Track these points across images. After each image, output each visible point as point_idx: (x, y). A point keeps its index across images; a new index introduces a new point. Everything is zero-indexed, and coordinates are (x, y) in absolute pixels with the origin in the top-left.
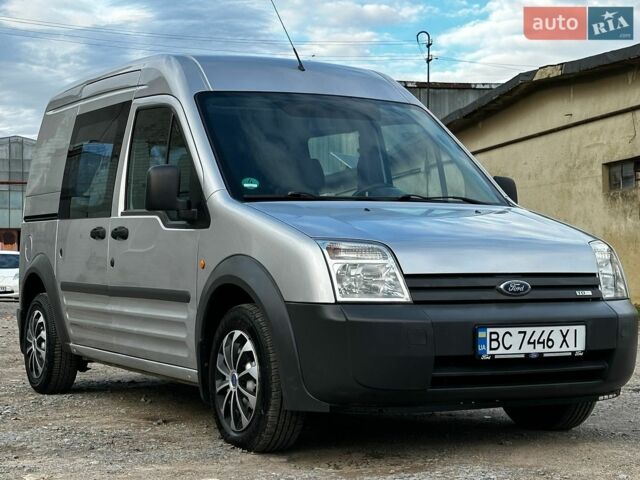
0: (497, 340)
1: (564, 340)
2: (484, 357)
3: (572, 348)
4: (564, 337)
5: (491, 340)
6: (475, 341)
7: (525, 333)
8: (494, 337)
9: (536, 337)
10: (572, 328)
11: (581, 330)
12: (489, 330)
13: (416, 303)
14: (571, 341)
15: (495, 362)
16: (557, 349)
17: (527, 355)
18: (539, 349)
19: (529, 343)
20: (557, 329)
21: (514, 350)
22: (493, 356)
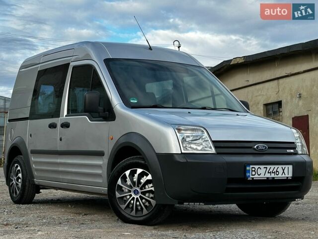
0: (254, 171)
1: (283, 172)
2: (249, 179)
3: (287, 176)
4: (283, 170)
5: (252, 171)
6: (245, 171)
7: (267, 168)
8: (253, 169)
9: (271, 170)
10: (287, 166)
11: (291, 167)
12: (251, 166)
13: (218, 154)
14: (286, 172)
15: (254, 181)
16: (280, 176)
17: (268, 178)
18: (273, 175)
19: (268, 173)
20: (280, 167)
21: (262, 176)
22: (253, 178)
